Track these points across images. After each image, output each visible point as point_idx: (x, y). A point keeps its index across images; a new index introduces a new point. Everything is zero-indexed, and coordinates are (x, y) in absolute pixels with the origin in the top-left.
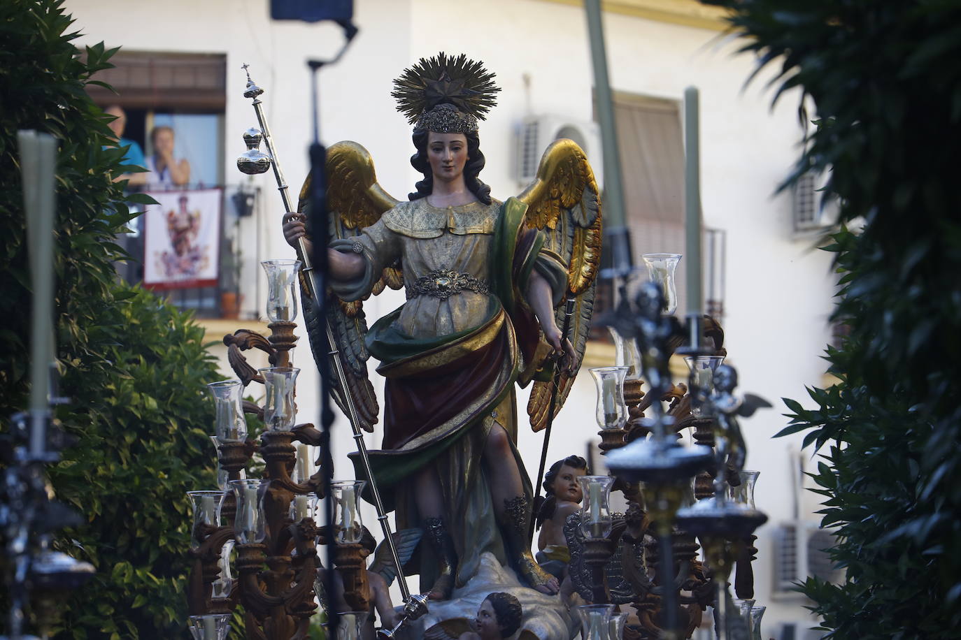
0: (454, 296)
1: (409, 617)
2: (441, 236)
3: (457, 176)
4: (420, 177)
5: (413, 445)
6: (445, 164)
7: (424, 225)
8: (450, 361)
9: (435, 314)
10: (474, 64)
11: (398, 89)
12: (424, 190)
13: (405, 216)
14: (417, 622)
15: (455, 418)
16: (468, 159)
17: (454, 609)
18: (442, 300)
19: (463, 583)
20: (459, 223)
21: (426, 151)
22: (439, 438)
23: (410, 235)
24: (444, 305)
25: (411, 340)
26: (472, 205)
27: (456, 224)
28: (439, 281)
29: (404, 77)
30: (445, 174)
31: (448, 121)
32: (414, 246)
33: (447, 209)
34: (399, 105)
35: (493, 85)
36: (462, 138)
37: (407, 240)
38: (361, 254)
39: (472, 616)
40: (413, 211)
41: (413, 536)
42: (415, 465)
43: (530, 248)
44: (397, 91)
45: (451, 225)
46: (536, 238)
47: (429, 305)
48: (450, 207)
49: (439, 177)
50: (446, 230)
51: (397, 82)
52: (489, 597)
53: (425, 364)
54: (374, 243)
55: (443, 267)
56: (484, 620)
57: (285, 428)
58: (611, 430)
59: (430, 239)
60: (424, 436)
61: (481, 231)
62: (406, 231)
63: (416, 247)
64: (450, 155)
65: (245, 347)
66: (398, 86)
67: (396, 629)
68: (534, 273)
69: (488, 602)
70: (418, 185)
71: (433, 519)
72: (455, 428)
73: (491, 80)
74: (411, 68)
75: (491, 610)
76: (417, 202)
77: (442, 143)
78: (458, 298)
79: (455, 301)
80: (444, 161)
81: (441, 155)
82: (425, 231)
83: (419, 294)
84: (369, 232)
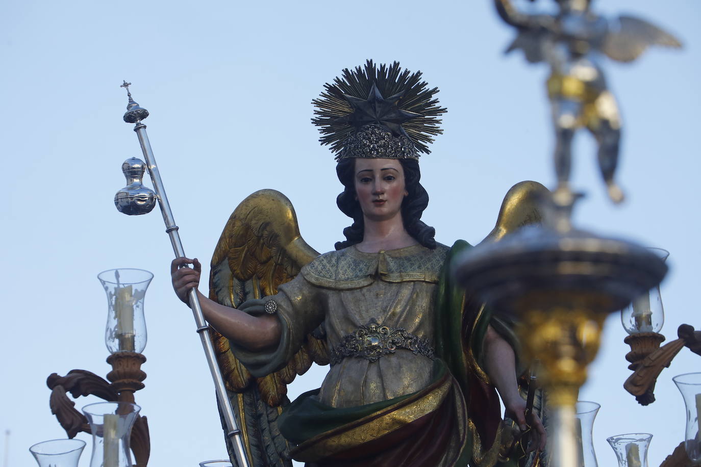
0: (387, 357)
2: (371, 284)
3: (392, 215)
4: (349, 222)
7: (350, 274)
8: (379, 435)
9: (363, 379)
11: (318, 113)
13: (328, 266)
18: (371, 362)
20: (394, 269)
23: (333, 286)
24: (374, 369)
25: (333, 412)
26: (411, 249)
27: (389, 271)
28: (367, 339)
29: (325, 95)
30: (375, 210)
31: (377, 142)
32: (338, 298)
33: (380, 253)
34: (322, 135)
35: (437, 105)
36: (395, 165)
37: (330, 293)
38: (275, 315)
40: (338, 260)
44: (318, 116)
45: (383, 271)
47: (355, 369)
48: (383, 252)
49: (370, 216)
50: (377, 277)
51: (318, 103)
54: (292, 303)
55: (373, 321)
59: (356, 289)
61: (422, 278)
63: (341, 300)
64: (381, 185)
65: (78, 391)
66: (318, 109)
70: (347, 232)
73: (434, 97)
74: (332, 83)
76: (344, 250)
77: (371, 171)
78: (393, 360)
79: (388, 364)
81: (370, 188)
82: (351, 280)
83: (345, 357)
84: (285, 288)
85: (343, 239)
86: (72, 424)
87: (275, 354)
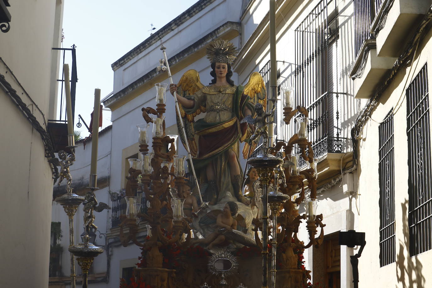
0: (221, 112)
1: (202, 209)
2: (218, 94)
6: (220, 72)
9: (215, 116)
14: (204, 211)
15: (220, 148)
17: (216, 207)
18: (217, 112)
19: (220, 200)
20: (224, 90)
22: (214, 154)
24: (218, 114)
26: (228, 86)
28: (217, 107)
30: (220, 75)
31: (222, 59)
32: (210, 97)
36: (226, 65)
38: (194, 100)
39: (222, 209)
40: (210, 87)
41: (205, 186)
43: (245, 99)
46: (247, 97)
49: (218, 77)
50: (220, 92)
52: (227, 203)
53: (211, 131)
54: (198, 97)
56: (226, 210)
57: (159, 136)
59: (214, 94)
60: (210, 153)
61: (231, 93)
62: (207, 92)
64: (222, 70)
65: (149, 112)
68: (246, 108)
69: (228, 204)
70: (212, 80)
72: (219, 151)
75: (228, 207)
77: (220, 66)
78: (223, 112)
81: (219, 70)
82: (213, 92)
83: (211, 111)
84: (196, 93)
85: (211, 82)
86: (148, 120)
87: (193, 109)
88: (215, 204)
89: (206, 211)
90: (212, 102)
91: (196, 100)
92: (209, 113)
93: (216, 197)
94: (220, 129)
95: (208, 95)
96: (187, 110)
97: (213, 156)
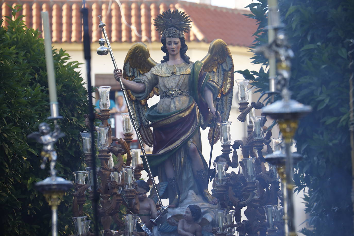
0: (176, 97)
1: (161, 215)
3: (177, 54)
5: (162, 152)
6: (172, 50)
7: (165, 72)
8: (174, 121)
9: (169, 104)
10: (181, 13)
11: (155, 23)
12: (166, 59)
13: (159, 69)
14: (164, 216)
15: (177, 142)
16: (181, 47)
17: (178, 211)
18: (172, 99)
20: (178, 71)
21: (166, 45)
22: (171, 149)
23: (160, 76)
24: (172, 100)
25: (161, 114)
26: (183, 64)
27: (176, 71)
28: (171, 92)
30: (172, 53)
31: (172, 34)
32: (162, 79)
33: (174, 66)
35: (189, 20)
36: (178, 40)
37: (159, 77)
38: (144, 83)
40: (162, 67)
41: (164, 185)
42: (163, 159)
43: (204, 79)
45: (175, 71)
46: (206, 75)
47: (167, 100)
48: (175, 65)
49: (171, 54)
50: (173, 73)
53: (166, 122)
54: (148, 79)
55: (172, 87)
56: (187, 215)
57: (105, 148)
58: (226, 145)
60: (166, 148)
61: (186, 73)
62: (159, 74)
63: (163, 80)
64: (174, 46)
67: (156, 219)
68: (206, 88)
69: (188, 208)
71: (171, 178)
72: (177, 145)
73: (188, 18)
75: (189, 211)
76: (163, 63)
77: (171, 42)
78: (178, 98)
79: (177, 99)
80: (172, 48)
81: (170, 46)
82: (166, 74)
83: (164, 97)
84: (146, 75)
88: (177, 206)
89: (166, 216)
90: (165, 86)
91: (147, 84)
92: (162, 100)
93: (177, 197)
94: (176, 120)
95: (160, 77)
96: (137, 95)
97: (170, 151)
